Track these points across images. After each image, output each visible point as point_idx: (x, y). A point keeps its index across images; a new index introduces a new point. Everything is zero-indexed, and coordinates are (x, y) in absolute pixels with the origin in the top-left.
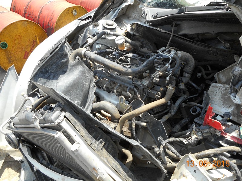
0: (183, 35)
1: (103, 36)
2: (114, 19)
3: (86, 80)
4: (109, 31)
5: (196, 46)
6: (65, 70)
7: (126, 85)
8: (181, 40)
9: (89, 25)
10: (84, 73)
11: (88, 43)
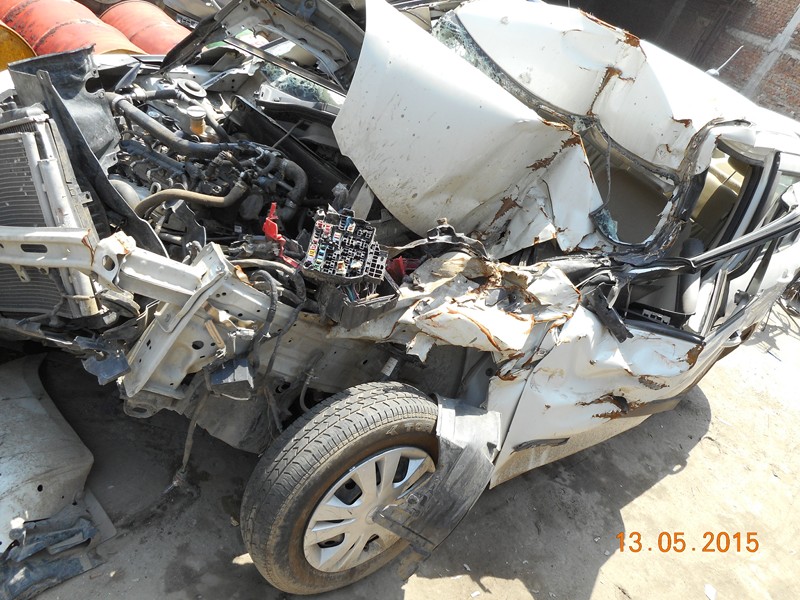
0: (305, 141)
1: (171, 101)
2: (206, 87)
3: (102, 133)
4: (184, 95)
5: (323, 168)
6: (70, 94)
7: (172, 169)
8: (302, 151)
9: (152, 76)
10: (102, 120)
11: (133, 95)
